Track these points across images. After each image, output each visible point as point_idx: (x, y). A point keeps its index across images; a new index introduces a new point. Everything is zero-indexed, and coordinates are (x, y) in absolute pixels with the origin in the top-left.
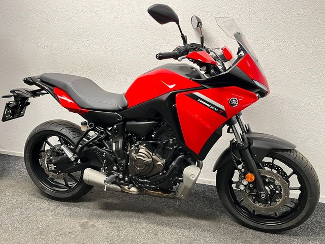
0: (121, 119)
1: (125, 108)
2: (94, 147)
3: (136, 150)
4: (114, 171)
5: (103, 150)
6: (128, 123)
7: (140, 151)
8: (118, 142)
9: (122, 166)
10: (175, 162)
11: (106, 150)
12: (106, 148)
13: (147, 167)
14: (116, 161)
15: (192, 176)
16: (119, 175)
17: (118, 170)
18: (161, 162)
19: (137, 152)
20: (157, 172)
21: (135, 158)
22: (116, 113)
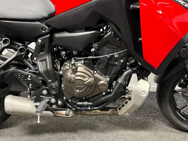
0: (47, 31)
1: (51, 15)
2: (13, 69)
3: (73, 70)
4: (43, 95)
5: (26, 72)
6: (57, 35)
7: (78, 70)
8: (45, 60)
9: (54, 89)
10: (122, 78)
11: (30, 72)
12: (30, 69)
13: (89, 88)
14: (44, 83)
15: (143, 93)
16: (50, 99)
17: (49, 94)
18: (104, 80)
19: (75, 71)
20: (99, 92)
21: (73, 80)
22: (39, 23)
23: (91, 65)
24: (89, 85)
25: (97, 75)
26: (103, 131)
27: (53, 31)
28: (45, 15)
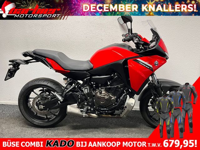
23: (108, 90)
24: (107, 100)
25: (110, 95)
26: (112, 128)
27: (92, 75)
28: (89, 68)
